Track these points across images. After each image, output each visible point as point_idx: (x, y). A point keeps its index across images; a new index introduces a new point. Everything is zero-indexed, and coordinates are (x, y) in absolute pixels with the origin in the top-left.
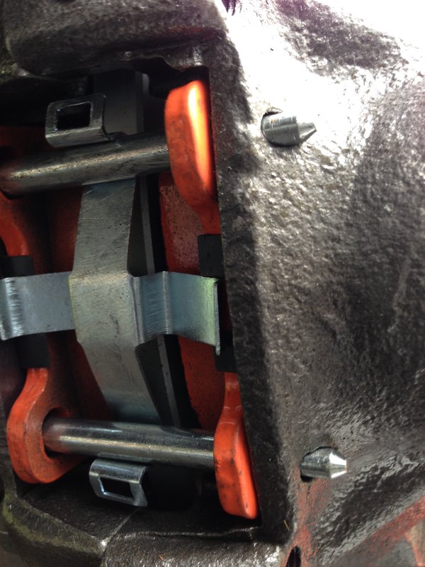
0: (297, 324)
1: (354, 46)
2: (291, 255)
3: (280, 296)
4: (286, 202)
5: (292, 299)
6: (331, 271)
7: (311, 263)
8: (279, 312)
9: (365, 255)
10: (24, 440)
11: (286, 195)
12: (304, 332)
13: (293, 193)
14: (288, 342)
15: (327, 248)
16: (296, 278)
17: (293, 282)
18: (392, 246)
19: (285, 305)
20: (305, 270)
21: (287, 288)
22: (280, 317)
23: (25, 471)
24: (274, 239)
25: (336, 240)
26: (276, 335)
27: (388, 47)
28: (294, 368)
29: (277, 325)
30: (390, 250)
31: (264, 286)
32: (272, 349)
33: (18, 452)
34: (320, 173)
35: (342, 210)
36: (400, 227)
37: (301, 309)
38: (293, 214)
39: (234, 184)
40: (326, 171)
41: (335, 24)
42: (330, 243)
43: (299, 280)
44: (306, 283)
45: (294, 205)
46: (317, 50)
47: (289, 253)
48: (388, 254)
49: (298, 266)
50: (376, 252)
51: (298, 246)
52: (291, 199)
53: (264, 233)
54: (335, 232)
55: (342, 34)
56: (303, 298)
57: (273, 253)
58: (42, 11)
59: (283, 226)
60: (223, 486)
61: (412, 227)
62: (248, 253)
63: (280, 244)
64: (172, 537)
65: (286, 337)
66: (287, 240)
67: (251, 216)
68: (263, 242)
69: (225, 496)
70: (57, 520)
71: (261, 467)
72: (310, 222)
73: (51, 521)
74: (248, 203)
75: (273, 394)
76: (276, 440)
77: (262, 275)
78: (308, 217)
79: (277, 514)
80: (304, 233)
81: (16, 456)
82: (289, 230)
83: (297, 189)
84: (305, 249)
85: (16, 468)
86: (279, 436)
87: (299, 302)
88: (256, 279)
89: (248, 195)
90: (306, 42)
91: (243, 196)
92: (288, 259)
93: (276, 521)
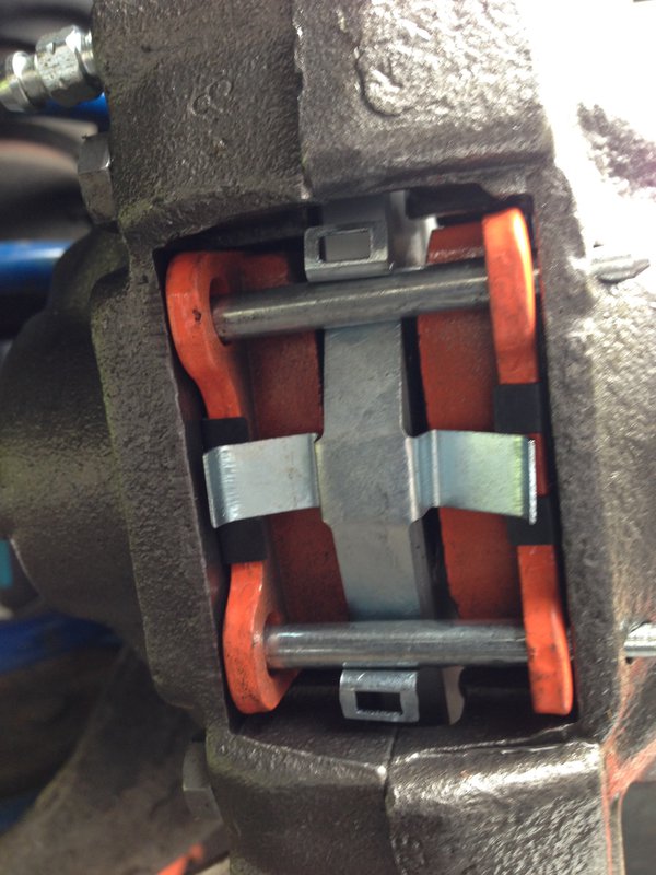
0: (631, 482)
2: (625, 404)
3: (615, 451)
4: (619, 345)
5: (626, 453)
7: (646, 412)
8: (614, 468)
10: (252, 655)
11: (618, 338)
12: (638, 491)
13: (624, 334)
14: (623, 502)
16: (631, 429)
17: (628, 434)
19: (620, 461)
20: (639, 421)
21: (622, 442)
22: (615, 475)
23: (251, 695)
24: (611, 388)
26: (611, 495)
28: (627, 533)
29: (613, 485)
31: (602, 440)
32: (609, 511)
33: (242, 671)
34: (649, 313)
37: (636, 464)
38: (627, 358)
39: (567, 326)
41: (635, 142)
43: (635, 432)
44: (640, 435)
45: (627, 348)
46: (618, 170)
47: (623, 402)
49: (633, 417)
51: (633, 394)
52: (622, 341)
53: (603, 379)
55: (642, 153)
56: (638, 453)
57: (609, 404)
58: (358, 126)
59: (617, 372)
60: (539, 678)
62: (585, 405)
63: (614, 393)
64: (465, 751)
65: (620, 497)
66: (621, 389)
67: (588, 362)
68: (600, 391)
69: (542, 690)
70: (303, 753)
71: (587, 650)
72: (643, 367)
73: (294, 756)
74: (584, 348)
75: (608, 562)
76: (608, 616)
77: (600, 429)
78: (641, 361)
79: (600, 704)
80: (637, 379)
81: (238, 677)
82: (622, 377)
83: (628, 330)
84: (639, 397)
85: (236, 693)
86: (611, 611)
87: (633, 457)
88: (594, 433)
89: (584, 339)
90: (606, 161)
91: (579, 341)
92: (622, 410)
93: (598, 712)
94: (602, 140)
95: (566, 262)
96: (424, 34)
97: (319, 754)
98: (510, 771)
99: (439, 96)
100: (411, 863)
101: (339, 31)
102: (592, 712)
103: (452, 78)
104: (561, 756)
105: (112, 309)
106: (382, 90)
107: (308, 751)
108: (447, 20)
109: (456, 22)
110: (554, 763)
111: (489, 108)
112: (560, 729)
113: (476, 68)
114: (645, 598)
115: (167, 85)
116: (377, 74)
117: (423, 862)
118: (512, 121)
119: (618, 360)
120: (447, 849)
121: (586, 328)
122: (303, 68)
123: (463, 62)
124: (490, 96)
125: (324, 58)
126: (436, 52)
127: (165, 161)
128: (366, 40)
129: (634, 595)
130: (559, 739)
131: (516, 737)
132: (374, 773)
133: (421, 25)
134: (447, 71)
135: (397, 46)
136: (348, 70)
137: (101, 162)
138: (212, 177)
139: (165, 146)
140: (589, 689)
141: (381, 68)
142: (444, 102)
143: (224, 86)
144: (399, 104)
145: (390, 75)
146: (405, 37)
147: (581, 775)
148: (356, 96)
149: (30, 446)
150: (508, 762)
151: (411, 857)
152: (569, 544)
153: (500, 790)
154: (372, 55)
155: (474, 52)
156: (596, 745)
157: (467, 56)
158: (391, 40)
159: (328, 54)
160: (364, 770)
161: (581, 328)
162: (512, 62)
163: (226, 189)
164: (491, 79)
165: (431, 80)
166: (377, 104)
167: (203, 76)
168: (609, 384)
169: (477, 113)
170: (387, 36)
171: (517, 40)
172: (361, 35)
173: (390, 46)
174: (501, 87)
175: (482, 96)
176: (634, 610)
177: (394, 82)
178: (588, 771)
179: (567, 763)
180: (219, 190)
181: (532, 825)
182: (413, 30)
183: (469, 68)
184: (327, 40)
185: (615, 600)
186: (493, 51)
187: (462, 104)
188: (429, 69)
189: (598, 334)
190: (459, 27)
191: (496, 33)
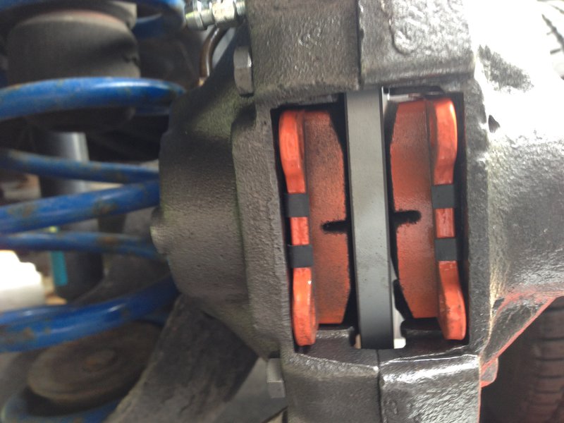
0: (501, 230)
1: (510, 76)
3: (495, 215)
5: (499, 217)
6: (517, 201)
7: (509, 197)
8: (494, 223)
9: (535, 193)
11: (498, 162)
12: (503, 234)
13: (501, 160)
14: (497, 240)
15: (516, 190)
16: (502, 205)
17: (501, 208)
18: (549, 188)
19: (497, 220)
20: (505, 201)
21: (498, 211)
22: (494, 227)
24: (495, 186)
25: (520, 185)
26: (492, 236)
27: (525, 76)
28: (498, 254)
29: (493, 231)
30: (548, 190)
31: (490, 210)
32: (491, 244)
34: (511, 150)
35: (522, 169)
36: (553, 178)
37: (503, 222)
38: (501, 171)
39: (477, 156)
40: (514, 148)
42: (517, 187)
43: (503, 207)
44: (506, 208)
45: (501, 167)
46: (494, 78)
47: (499, 192)
48: (547, 192)
49: (503, 199)
50: (541, 191)
51: (503, 188)
53: (492, 181)
54: (520, 181)
55: (505, 70)
56: (504, 216)
57: (493, 193)
59: (497, 178)
61: (559, 179)
62: (484, 194)
63: (496, 188)
65: (496, 238)
66: (499, 185)
67: (486, 173)
68: (490, 187)
69: (453, 327)
70: (334, 361)
71: (476, 309)
72: (508, 176)
73: (330, 362)
74: (484, 166)
75: (488, 268)
76: (487, 293)
77: (489, 205)
78: (507, 173)
79: (479, 336)
80: (506, 182)
81: (301, 327)
82: (499, 180)
83: (502, 158)
84: (506, 190)
85: (299, 335)
86: (489, 291)
87: (502, 218)
88: (487, 207)
89: (484, 162)
90: (489, 73)
91: (482, 162)
92: (499, 196)
93: (478, 340)
94: (488, 63)
95: (478, 125)
96: (421, 14)
97: (343, 362)
98: (438, 368)
99: (428, 45)
100: (390, 413)
101: (382, 10)
102: (476, 340)
103: (433, 37)
104: (461, 361)
105: (246, 137)
106: (401, 41)
107: (337, 360)
108: (431, 8)
109: (436, 9)
110: (458, 364)
111: (449, 52)
112: (460, 348)
113: (444, 32)
114: (502, 285)
115: (287, 27)
116: (400, 33)
117: (396, 413)
118: (459, 58)
119: (498, 172)
120: (409, 405)
121: (485, 157)
122: (364, 28)
123: (438, 29)
124: (450, 46)
125: (374, 24)
126: (426, 23)
127: (286, 66)
128: (395, 16)
129: (498, 284)
130: (459, 353)
131: (438, 352)
132: (372, 369)
133: (420, 10)
134: (431, 33)
135: (409, 20)
136: (385, 30)
137: (246, 63)
138: (310, 76)
139: (286, 59)
140: (475, 329)
141: (402, 30)
142: (430, 48)
143: (317, 32)
144: (410, 48)
145: (405, 33)
146: (412, 15)
147: (471, 370)
148: (389, 44)
149: (185, 205)
150: (436, 364)
151: (391, 410)
152: (471, 259)
153: (434, 377)
154: (397, 24)
155: (443, 24)
156: (476, 356)
157: (440, 26)
158: (407, 17)
159: (376, 22)
160: (368, 369)
161: (483, 157)
162: (460, 30)
163: (317, 83)
164: (450, 38)
165: (424, 37)
166: (400, 48)
167: (306, 25)
168: (493, 183)
169: (444, 54)
170: (404, 14)
171: (462, 18)
172: (392, 14)
173: (406, 19)
174: (455, 41)
175: (447, 46)
176: (497, 291)
177: (407, 37)
178: (474, 368)
179: (464, 364)
180: (314, 82)
181: (447, 394)
182: (416, 12)
183: (441, 32)
184: (376, 15)
185: (491, 286)
186: (452, 24)
187: (437, 50)
188: (423, 32)
189: (490, 160)
190: (437, 12)
191: (454, 16)
